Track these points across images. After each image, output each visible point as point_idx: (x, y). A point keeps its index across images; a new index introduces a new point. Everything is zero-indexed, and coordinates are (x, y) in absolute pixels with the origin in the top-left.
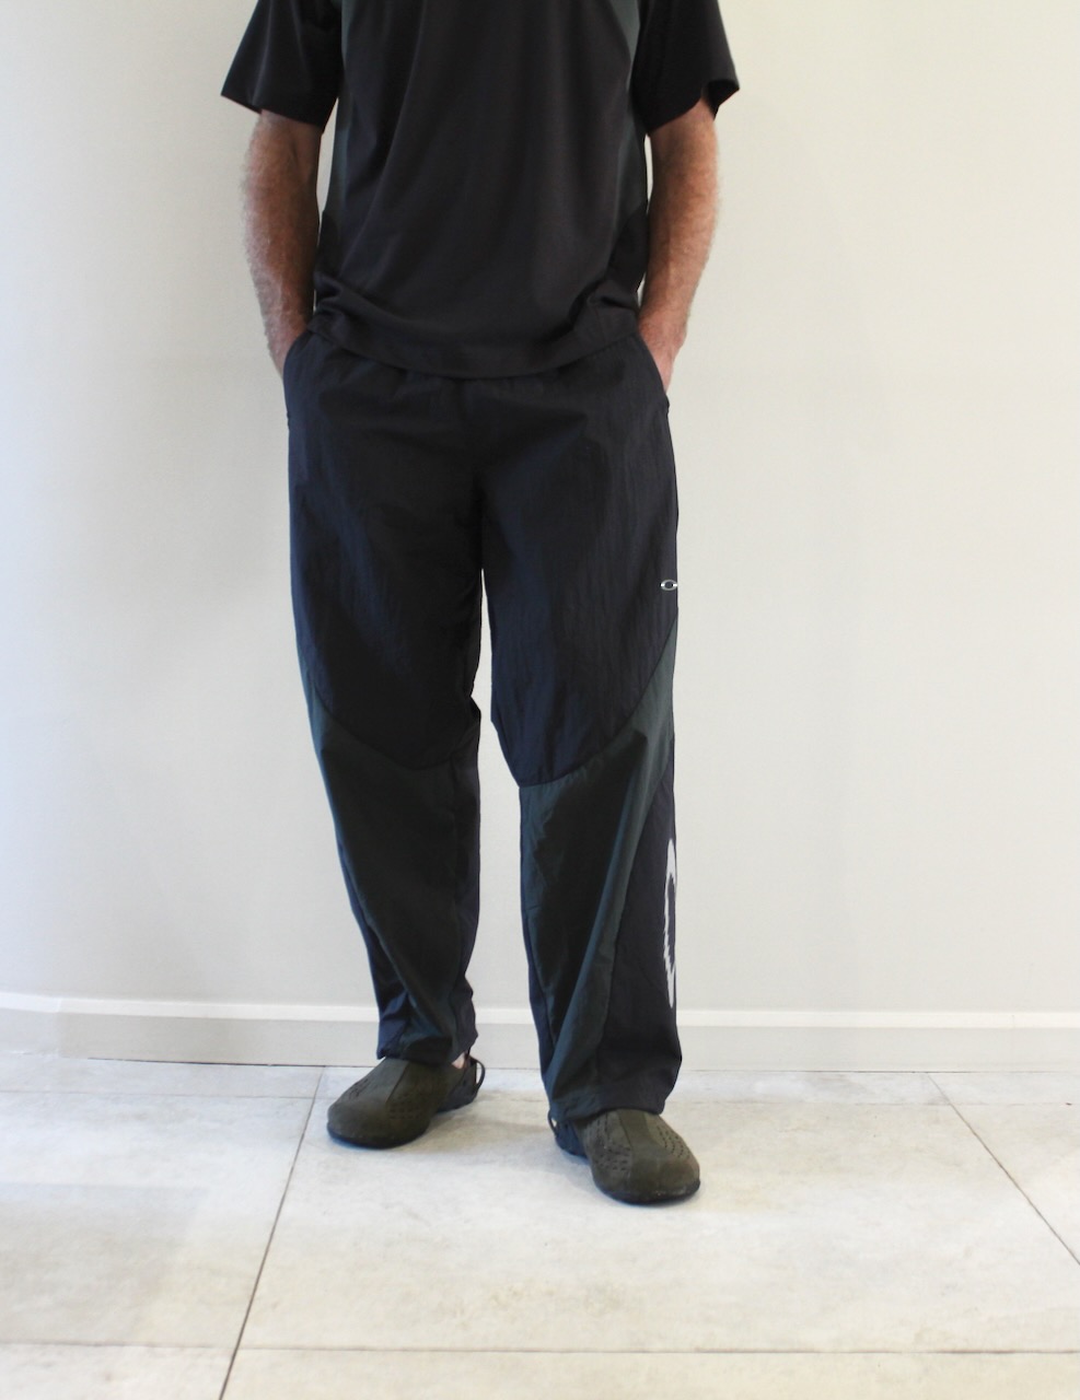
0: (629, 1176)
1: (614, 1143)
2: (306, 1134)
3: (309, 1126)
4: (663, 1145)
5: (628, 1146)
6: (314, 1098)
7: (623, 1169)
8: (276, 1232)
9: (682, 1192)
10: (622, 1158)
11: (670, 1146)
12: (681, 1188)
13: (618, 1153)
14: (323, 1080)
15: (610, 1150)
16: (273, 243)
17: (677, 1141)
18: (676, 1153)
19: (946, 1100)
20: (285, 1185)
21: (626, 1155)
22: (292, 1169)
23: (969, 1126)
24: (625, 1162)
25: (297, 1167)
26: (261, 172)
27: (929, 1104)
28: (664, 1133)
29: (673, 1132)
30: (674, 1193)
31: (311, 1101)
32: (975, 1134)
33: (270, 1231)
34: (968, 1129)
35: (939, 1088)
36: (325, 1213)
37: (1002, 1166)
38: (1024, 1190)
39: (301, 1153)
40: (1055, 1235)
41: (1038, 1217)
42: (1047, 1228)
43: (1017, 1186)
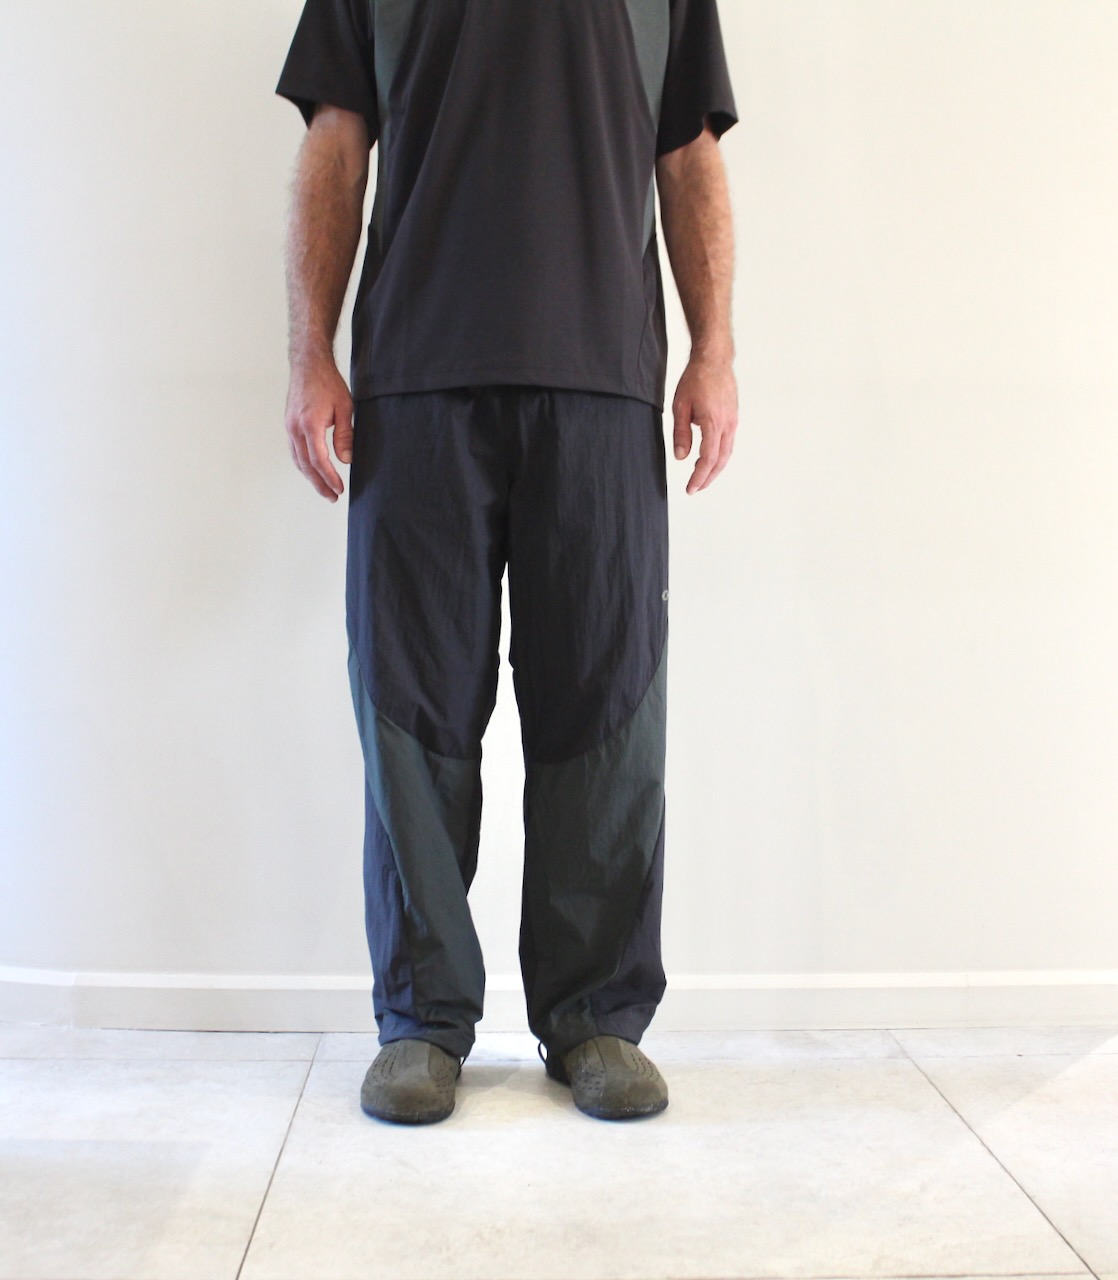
0: (601, 1095)
1: (590, 1067)
2: (305, 1093)
3: (307, 1085)
4: (635, 1068)
5: (602, 1069)
6: (313, 1061)
7: (597, 1089)
8: (274, 1181)
9: (649, 1109)
10: (596, 1079)
11: (641, 1070)
12: (648, 1105)
13: (593, 1075)
14: (321, 1044)
15: (587, 1073)
16: (309, 252)
17: (648, 1065)
18: (645, 1076)
19: (905, 1054)
20: (283, 1138)
21: (600, 1077)
22: (291, 1124)
23: (926, 1076)
24: (598, 1083)
25: (295, 1121)
26: (308, 177)
27: (890, 1057)
28: (637, 1059)
29: (646, 1059)
30: (642, 1110)
31: (310, 1063)
32: (932, 1084)
33: (269, 1178)
34: (925, 1079)
35: (898, 1043)
36: (321, 1162)
37: (956, 1111)
38: (977, 1132)
39: (299, 1108)
40: (1006, 1171)
41: (991, 1157)
42: (998, 1165)
43: (970, 1128)
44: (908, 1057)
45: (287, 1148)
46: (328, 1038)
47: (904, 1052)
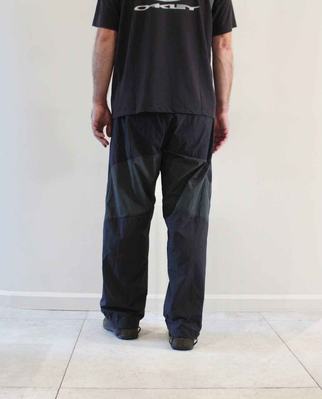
2: (82, 329)
3: (83, 327)
6: (85, 319)
14: (87, 314)
22: (77, 339)
25: (79, 338)
27: (260, 320)
31: (83, 320)
32: (273, 329)
34: (270, 327)
35: (263, 316)
36: (86, 351)
37: (280, 337)
38: (286, 344)
39: (80, 335)
40: (295, 356)
41: (290, 351)
42: (292, 354)
43: (284, 343)
44: (266, 321)
45: (76, 346)
46: (89, 313)
47: (265, 319)
